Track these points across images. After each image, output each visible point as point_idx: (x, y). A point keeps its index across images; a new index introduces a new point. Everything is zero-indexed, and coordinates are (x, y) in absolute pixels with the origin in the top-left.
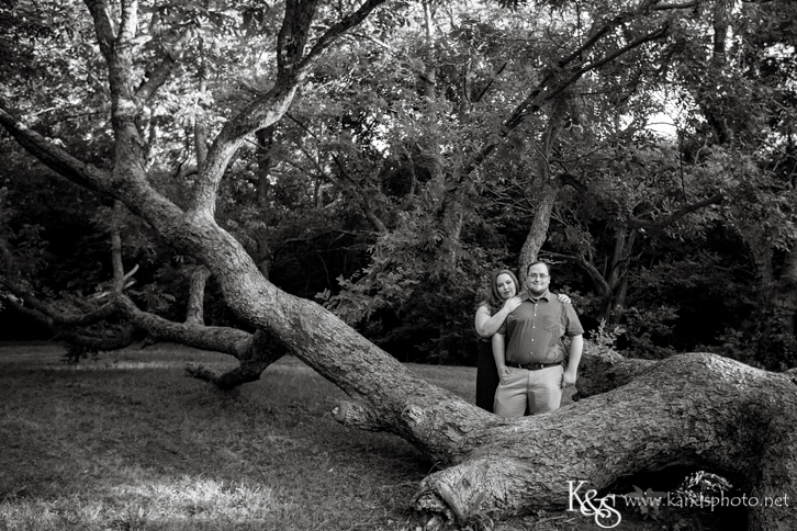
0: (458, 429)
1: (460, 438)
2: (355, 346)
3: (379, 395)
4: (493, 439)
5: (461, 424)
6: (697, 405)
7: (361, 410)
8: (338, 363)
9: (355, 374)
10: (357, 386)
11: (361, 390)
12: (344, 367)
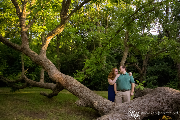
0: (106, 106)
1: (106, 108)
2: (81, 87)
3: (86, 98)
4: (114, 109)
5: (106, 105)
6: (163, 99)
7: (82, 102)
8: (76, 91)
9: (81, 93)
10: (81, 96)
11: (82, 97)
12: (78, 92)
